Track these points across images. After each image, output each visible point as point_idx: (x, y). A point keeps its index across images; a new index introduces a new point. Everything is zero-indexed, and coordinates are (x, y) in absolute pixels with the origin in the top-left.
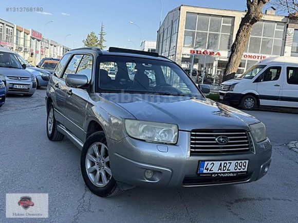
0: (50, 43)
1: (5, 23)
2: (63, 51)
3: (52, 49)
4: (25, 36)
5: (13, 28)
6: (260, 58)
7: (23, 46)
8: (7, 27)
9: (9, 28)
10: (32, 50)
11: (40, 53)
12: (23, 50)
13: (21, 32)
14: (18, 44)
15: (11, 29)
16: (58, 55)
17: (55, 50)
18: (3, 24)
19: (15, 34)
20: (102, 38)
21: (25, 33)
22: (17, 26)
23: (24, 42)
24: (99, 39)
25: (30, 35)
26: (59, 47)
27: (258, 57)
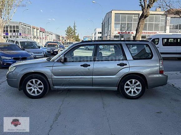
1: (27, 25)
2: (56, 36)
5: (31, 27)
6: (154, 33)
8: (28, 27)
9: (29, 27)
13: (34, 29)
14: (34, 35)
15: (30, 28)
16: (54, 39)
17: (52, 37)
18: (26, 26)
19: (32, 30)
20: (75, 28)
22: (33, 26)
24: (73, 29)
25: (39, 30)
27: (153, 33)
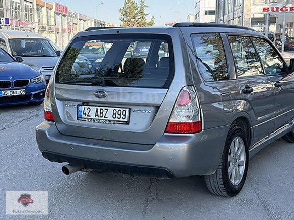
0: (78, 18)
3: (81, 25)
4: (47, 12)
7: (46, 25)
10: (58, 29)
11: (67, 31)
12: (47, 29)
21: (47, 7)
23: (47, 19)
26: (89, 21)
